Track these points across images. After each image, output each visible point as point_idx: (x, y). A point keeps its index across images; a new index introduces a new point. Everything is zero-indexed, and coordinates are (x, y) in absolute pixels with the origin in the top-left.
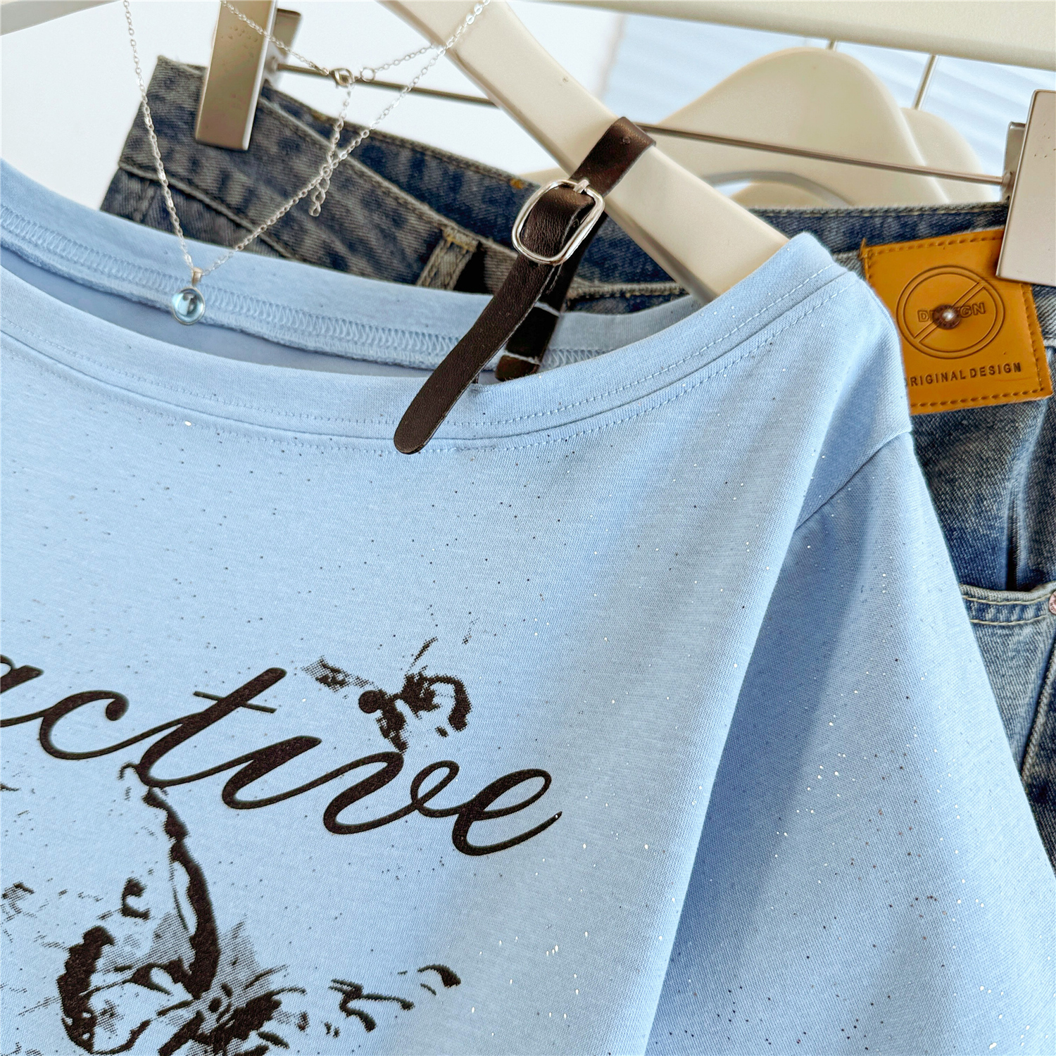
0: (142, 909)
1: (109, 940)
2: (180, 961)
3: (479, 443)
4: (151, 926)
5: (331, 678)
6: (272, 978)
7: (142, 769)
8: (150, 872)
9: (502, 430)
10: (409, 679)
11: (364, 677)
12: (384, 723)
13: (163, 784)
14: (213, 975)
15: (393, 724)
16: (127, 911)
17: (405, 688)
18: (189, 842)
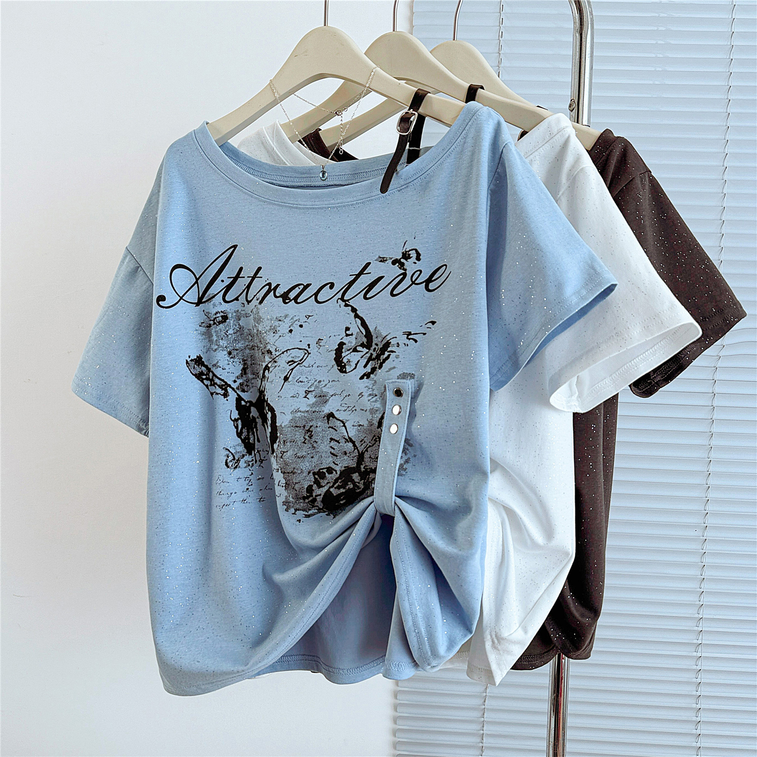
0: (351, 333)
1: (345, 344)
2: (363, 342)
3: (403, 187)
4: (354, 336)
5: (383, 260)
6: (387, 337)
7: (342, 299)
8: (351, 323)
9: (408, 182)
10: (403, 253)
11: (391, 257)
12: (399, 266)
13: (348, 300)
14: (372, 342)
15: (402, 265)
16: (347, 335)
17: (403, 256)
18: (358, 312)
